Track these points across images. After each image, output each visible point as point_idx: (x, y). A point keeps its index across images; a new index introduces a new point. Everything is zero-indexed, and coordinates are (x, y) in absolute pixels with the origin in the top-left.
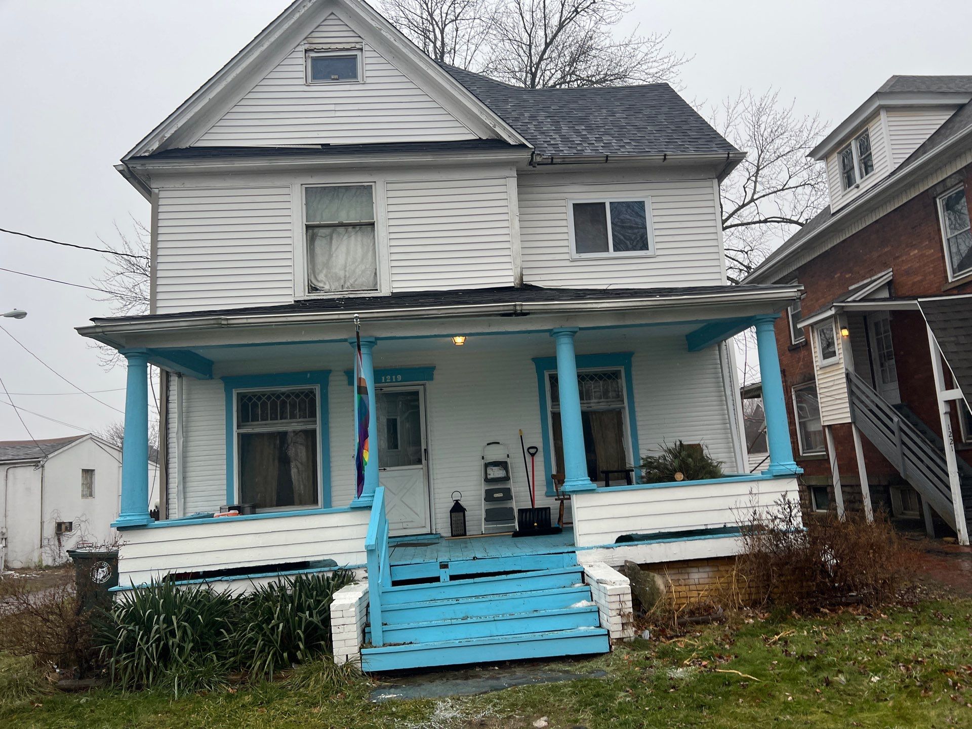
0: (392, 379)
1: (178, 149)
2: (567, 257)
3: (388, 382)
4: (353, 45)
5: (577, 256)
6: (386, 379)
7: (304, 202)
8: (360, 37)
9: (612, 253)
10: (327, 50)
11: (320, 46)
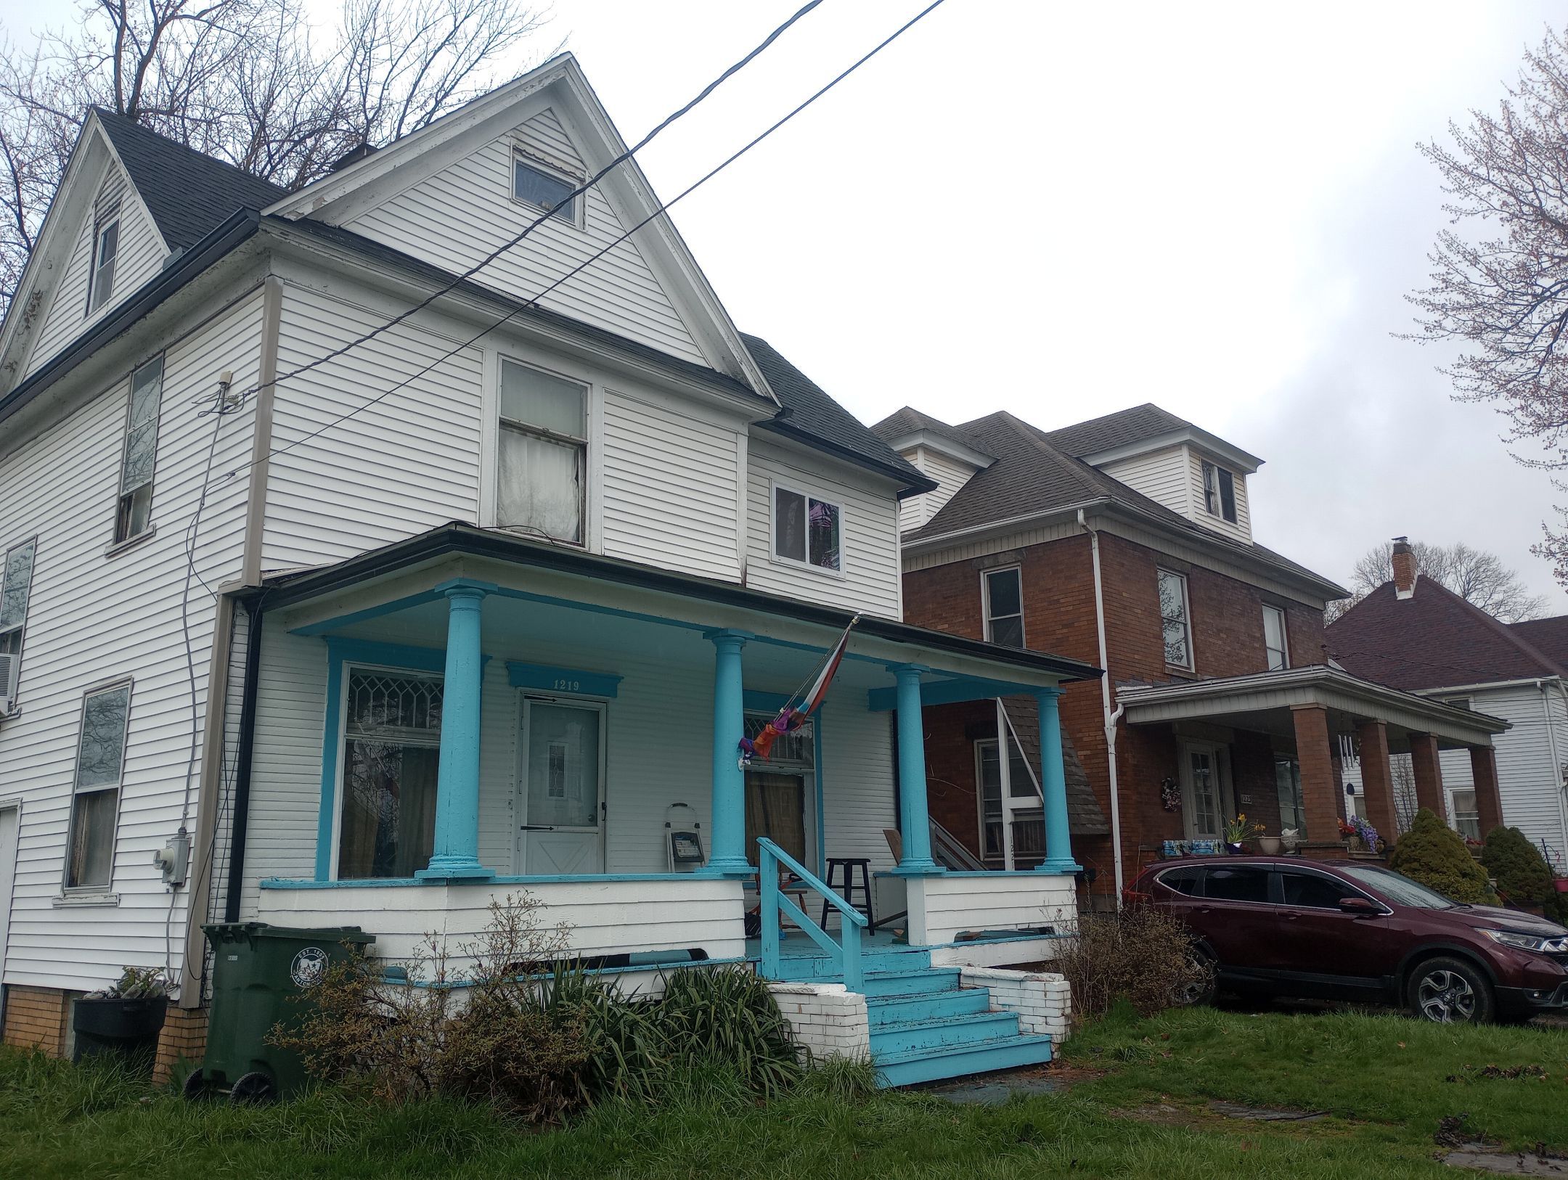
0: (567, 685)
1: (322, 223)
2: (765, 556)
3: (562, 690)
4: (573, 170)
5: (776, 558)
6: (559, 685)
7: (500, 383)
8: (582, 162)
9: (807, 565)
10: (539, 161)
11: (531, 150)
